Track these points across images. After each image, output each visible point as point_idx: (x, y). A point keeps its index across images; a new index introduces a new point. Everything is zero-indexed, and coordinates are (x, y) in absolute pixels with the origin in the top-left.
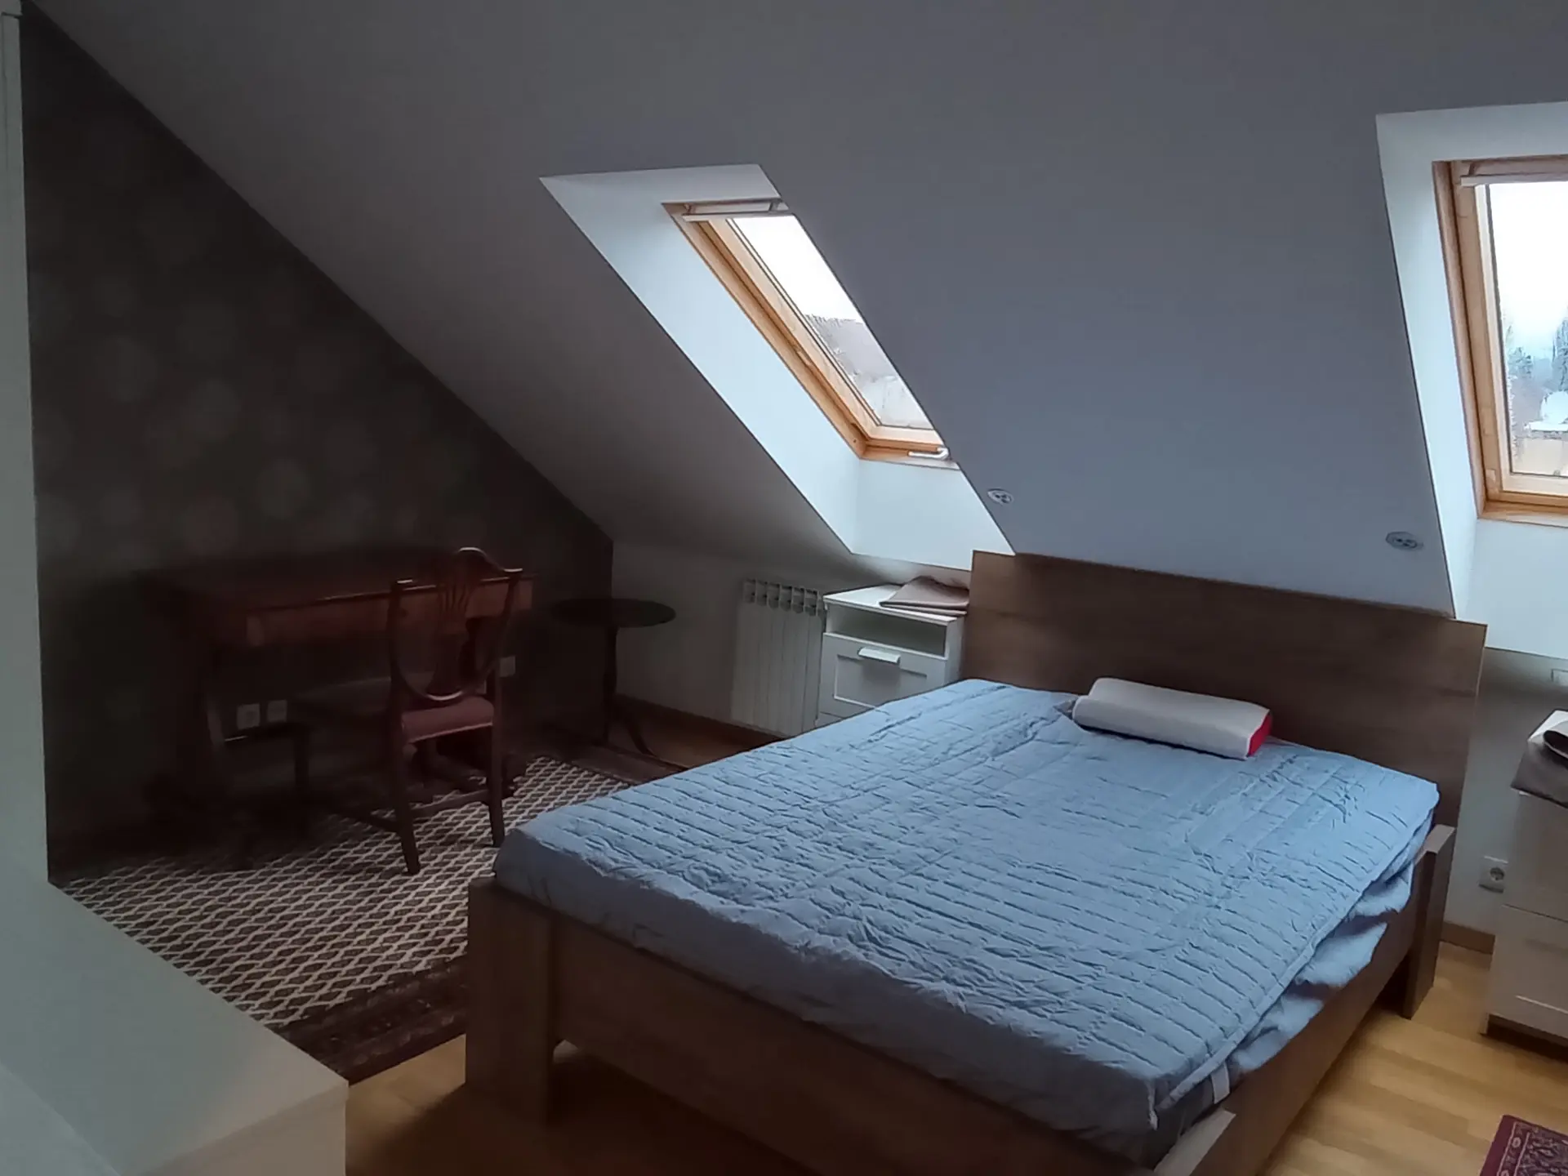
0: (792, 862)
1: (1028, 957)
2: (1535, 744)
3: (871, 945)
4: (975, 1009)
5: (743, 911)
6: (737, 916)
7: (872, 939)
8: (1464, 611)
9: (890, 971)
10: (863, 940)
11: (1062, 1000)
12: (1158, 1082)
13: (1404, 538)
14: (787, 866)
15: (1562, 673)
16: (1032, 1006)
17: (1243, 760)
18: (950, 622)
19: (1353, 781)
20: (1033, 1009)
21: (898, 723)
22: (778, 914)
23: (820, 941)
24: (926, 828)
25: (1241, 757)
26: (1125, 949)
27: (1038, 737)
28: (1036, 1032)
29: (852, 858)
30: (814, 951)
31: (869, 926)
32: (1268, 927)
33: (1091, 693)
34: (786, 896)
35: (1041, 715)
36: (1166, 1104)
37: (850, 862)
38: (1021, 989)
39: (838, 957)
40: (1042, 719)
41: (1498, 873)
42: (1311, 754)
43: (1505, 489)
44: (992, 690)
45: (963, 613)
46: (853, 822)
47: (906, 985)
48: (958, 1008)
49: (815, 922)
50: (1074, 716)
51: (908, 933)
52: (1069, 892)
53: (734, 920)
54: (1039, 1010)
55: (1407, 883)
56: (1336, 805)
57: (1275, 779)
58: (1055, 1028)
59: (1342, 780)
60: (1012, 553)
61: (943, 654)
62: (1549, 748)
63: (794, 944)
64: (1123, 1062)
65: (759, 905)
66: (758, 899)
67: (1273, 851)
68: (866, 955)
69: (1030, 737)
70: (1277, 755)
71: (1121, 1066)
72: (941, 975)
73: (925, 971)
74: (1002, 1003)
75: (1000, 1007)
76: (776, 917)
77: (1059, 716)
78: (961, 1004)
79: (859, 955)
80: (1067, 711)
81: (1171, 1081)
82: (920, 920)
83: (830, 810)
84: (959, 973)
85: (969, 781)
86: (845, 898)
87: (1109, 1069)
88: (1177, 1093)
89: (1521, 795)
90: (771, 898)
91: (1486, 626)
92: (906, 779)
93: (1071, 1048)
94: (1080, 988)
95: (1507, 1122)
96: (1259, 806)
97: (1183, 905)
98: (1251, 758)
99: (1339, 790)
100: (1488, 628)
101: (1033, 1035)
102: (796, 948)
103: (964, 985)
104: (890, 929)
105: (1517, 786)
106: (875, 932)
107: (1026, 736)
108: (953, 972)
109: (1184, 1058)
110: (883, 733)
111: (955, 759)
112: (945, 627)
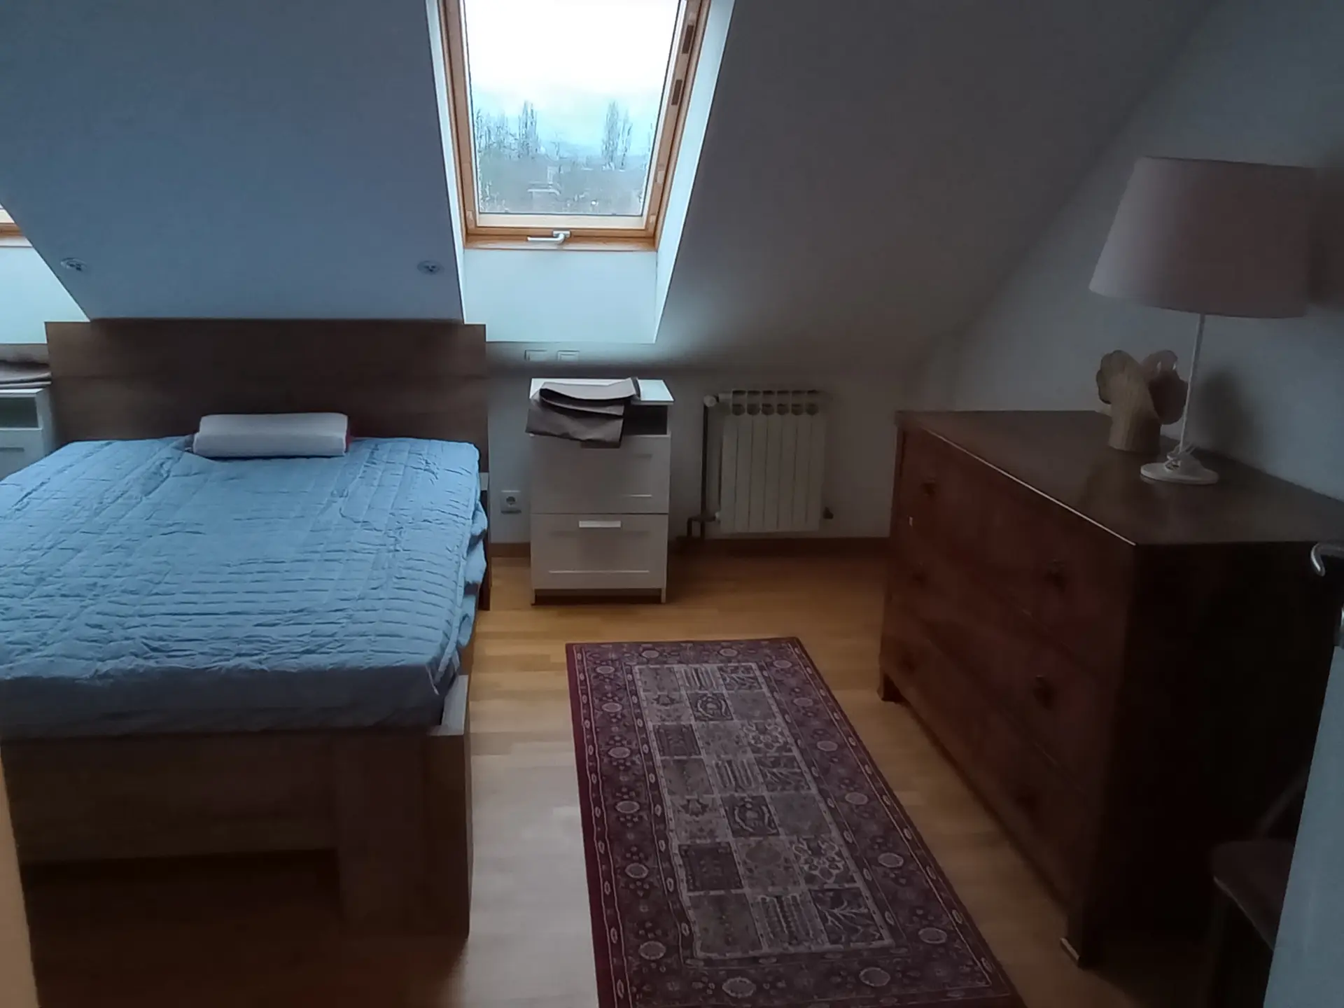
0: (28, 618)
1: (290, 620)
2: (535, 401)
3: (155, 654)
4: (276, 666)
5: (11, 668)
6: (8, 674)
7: (154, 650)
8: (470, 317)
9: (187, 665)
10: (147, 653)
11: (337, 638)
12: (430, 664)
13: (430, 265)
14: (25, 622)
15: (532, 353)
16: (318, 649)
17: (342, 456)
18: (37, 393)
19: (426, 452)
20: (319, 651)
21: (35, 490)
22: (52, 659)
23: (109, 666)
24: (130, 560)
25: (340, 454)
26: (356, 594)
27: (172, 474)
28: (331, 664)
29: (84, 601)
30: (106, 675)
31: (145, 641)
32: (435, 554)
33: (201, 428)
34: (45, 644)
35: (165, 456)
36: (438, 678)
37: (83, 604)
38: (302, 641)
39: (132, 671)
40: (169, 458)
41: (511, 500)
42: (386, 442)
43: (478, 225)
44: (102, 446)
45: (49, 383)
46: (59, 574)
47: (209, 670)
48: (263, 670)
49: (90, 654)
50: (195, 451)
51: (182, 635)
52: (287, 571)
53: (8, 678)
54: (323, 650)
55: (481, 511)
56: (425, 470)
57: (374, 463)
58: (344, 657)
59: (417, 454)
60: (88, 320)
61: (36, 426)
62: (544, 402)
63: (84, 676)
64: (403, 660)
65: (24, 660)
66: (17, 655)
67: (405, 508)
68: (157, 662)
69: (165, 475)
70: (365, 448)
71: (403, 663)
72: (233, 654)
73: (217, 655)
74: (294, 655)
75: (296, 658)
76: (52, 661)
77: (182, 455)
78: (264, 667)
79: (152, 663)
80: (188, 448)
81: (436, 662)
82: (185, 624)
83: (29, 570)
84: (245, 648)
85: (142, 518)
86: (104, 629)
87: (397, 667)
88: (442, 668)
89: (532, 437)
90: (29, 650)
91: (484, 326)
92: (81, 530)
93: (362, 665)
94: (343, 627)
95: (569, 648)
96: (376, 483)
97: (373, 556)
98: (349, 454)
99: (419, 460)
100: (487, 327)
101: (331, 667)
102: (86, 679)
103: (256, 655)
104: (166, 638)
105: (529, 430)
106: (155, 644)
107: (162, 475)
108: (242, 649)
109: (438, 644)
110: (25, 500)
111: (112, 506)
112: (33, 399)
